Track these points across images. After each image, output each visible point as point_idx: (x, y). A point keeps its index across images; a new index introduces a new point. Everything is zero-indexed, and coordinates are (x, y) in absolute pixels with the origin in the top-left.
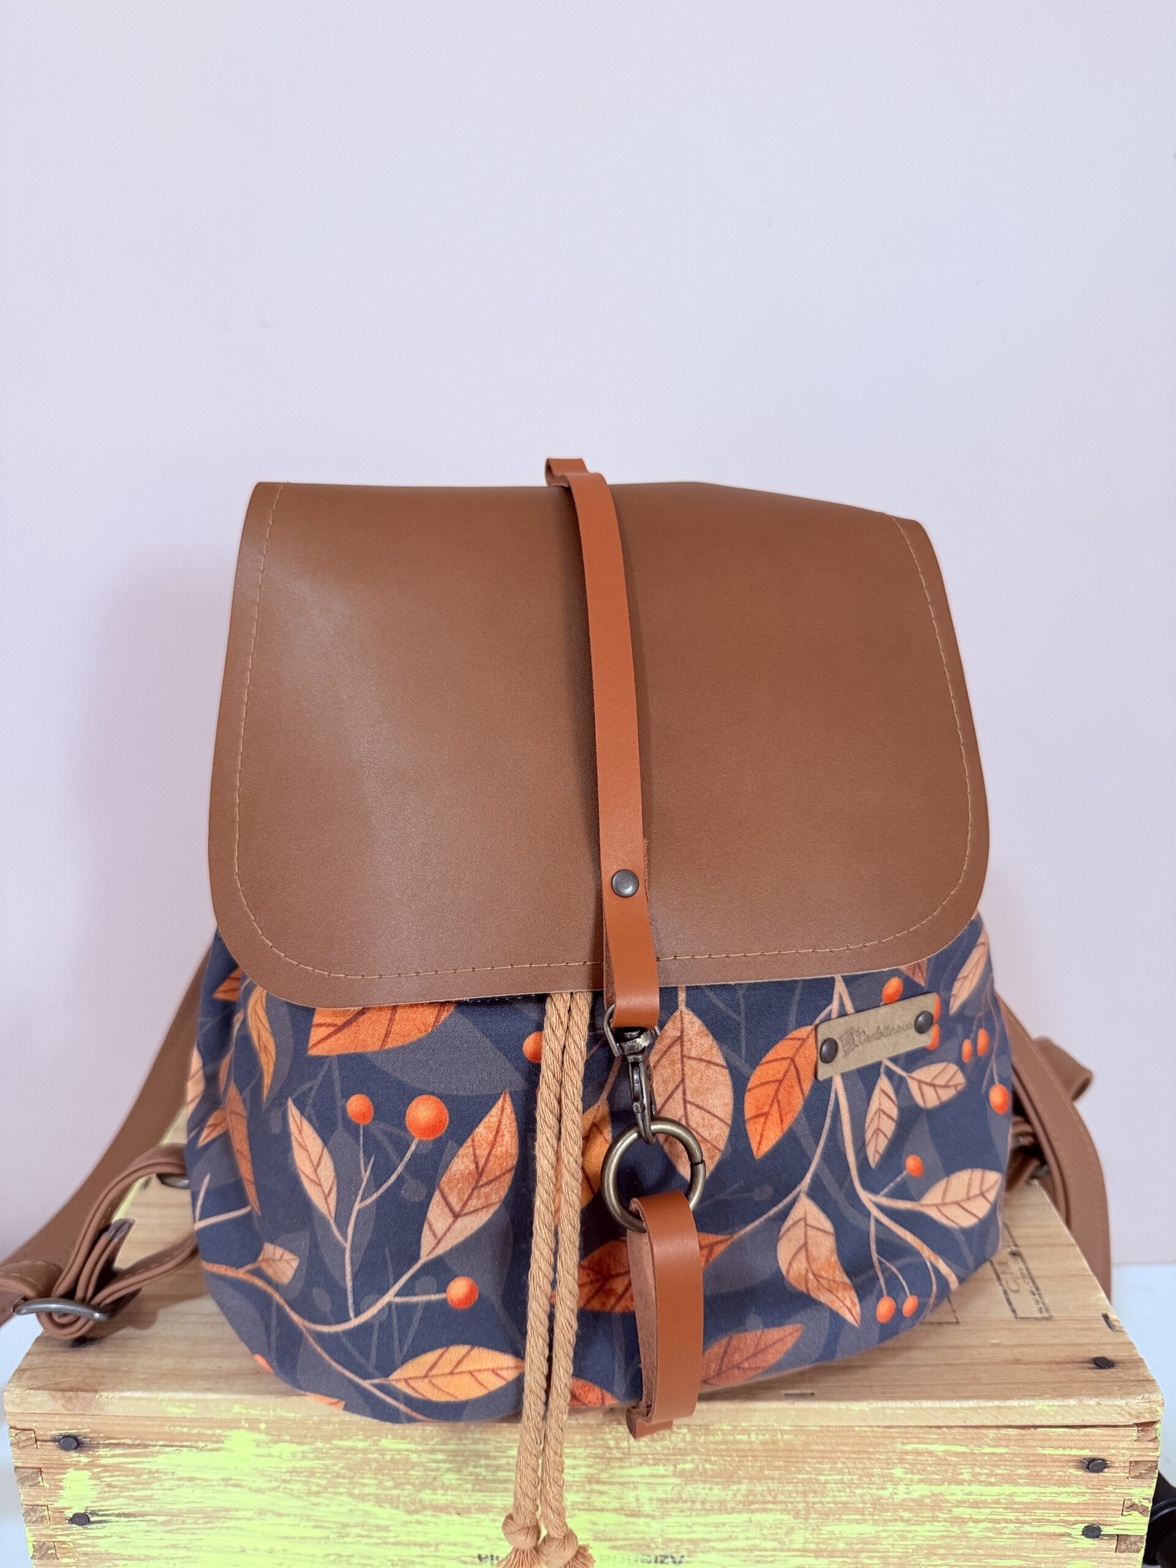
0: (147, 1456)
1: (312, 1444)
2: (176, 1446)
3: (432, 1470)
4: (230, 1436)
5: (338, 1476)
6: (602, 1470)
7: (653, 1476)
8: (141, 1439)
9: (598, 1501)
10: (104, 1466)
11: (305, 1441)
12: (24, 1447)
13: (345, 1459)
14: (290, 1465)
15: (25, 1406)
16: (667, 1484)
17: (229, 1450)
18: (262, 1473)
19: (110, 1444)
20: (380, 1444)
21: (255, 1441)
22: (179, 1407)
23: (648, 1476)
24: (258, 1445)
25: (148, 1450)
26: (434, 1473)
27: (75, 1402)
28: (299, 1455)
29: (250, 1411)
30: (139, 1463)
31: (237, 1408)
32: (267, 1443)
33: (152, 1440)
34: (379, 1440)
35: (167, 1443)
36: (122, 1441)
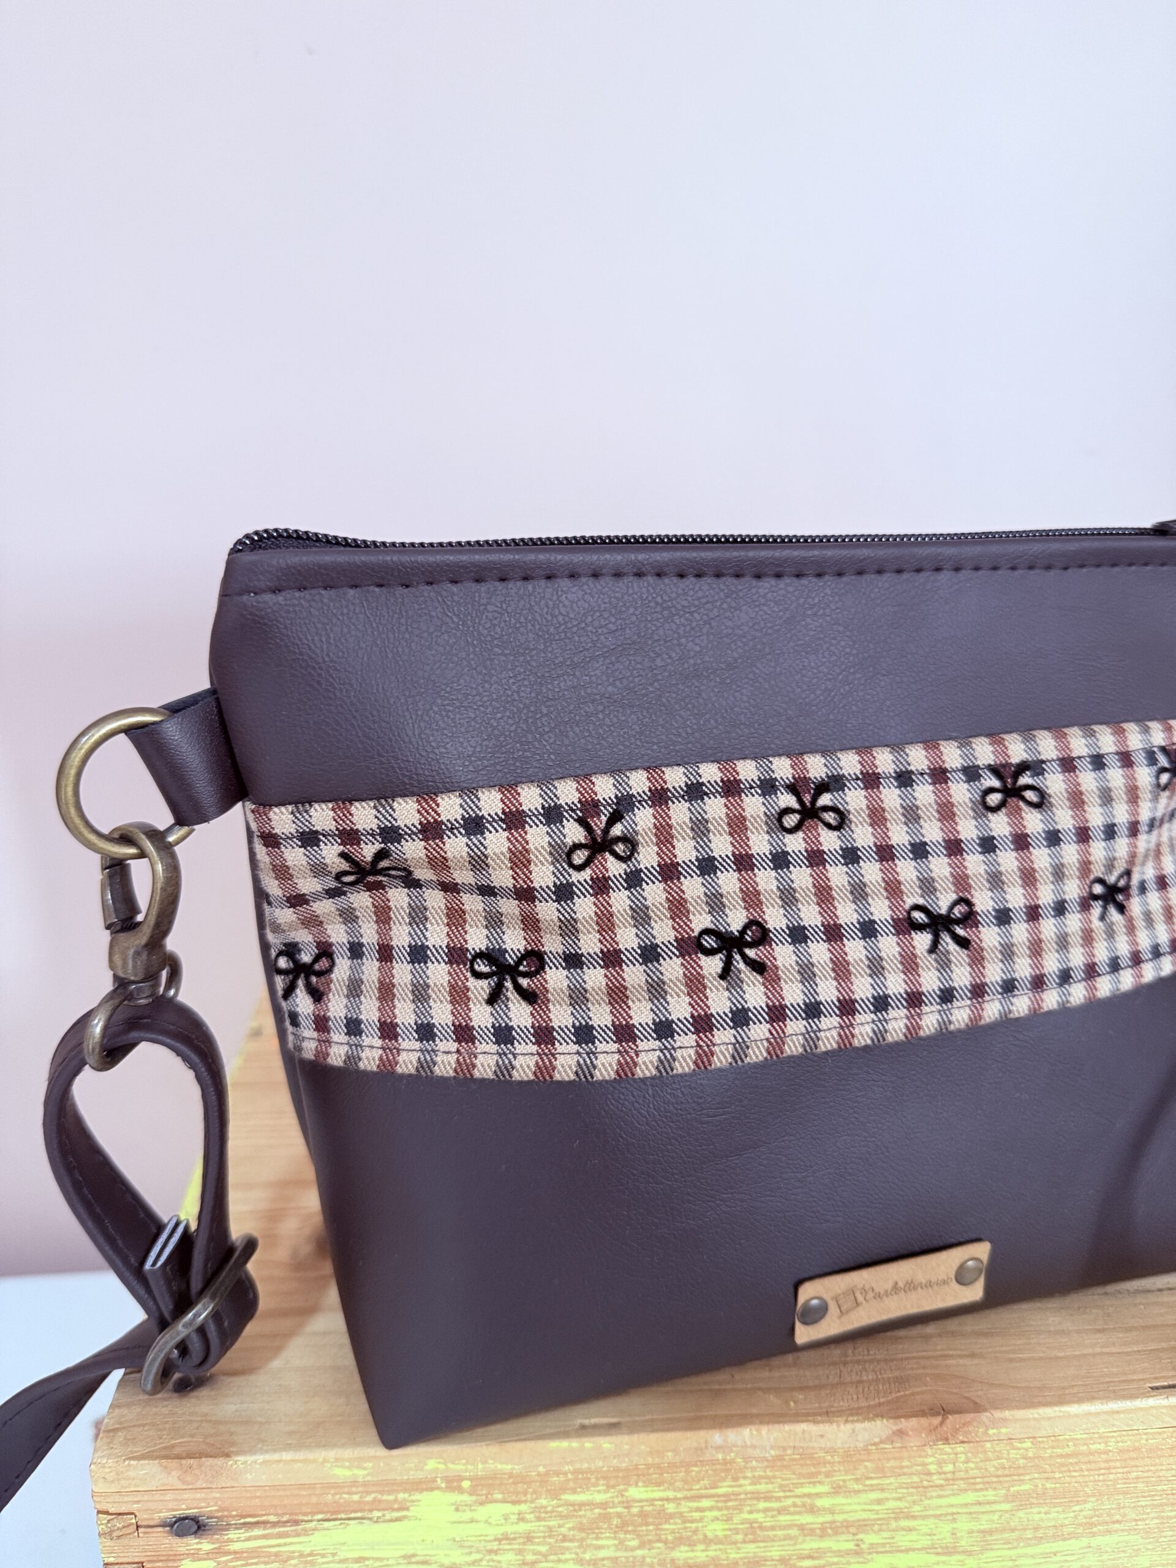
0: (298, 1535)
1: (532, 1502)
2: (341, 1519)
3: (692, 1522)
4: (418, 1501)
5: (565, 1539)
6: (914, 1502)
7: (979, 1503)
8: (290, 1514)
9: (903, 1540)
10: (235, 1552)
11: (523, 1498)
12: (119, 1537)
13: (576, 1517)
14: (499, 1531)
15: (123, 1482)
16: (993, 1512)
17: (416, 1519)
18: (460, 1544)
19: (244, 1524)
20: (626, 1494)
21: (452, 1504)
22: (349, 1468)
23: (974, 1504)
24: (457, 1510)
25: (299, 1527)
26: (694, 1525)
27: (197, 1472)
28: (514, 1518)
29: (451, 1466)
30: (285, 1544)
31: (431, 1464)
32: (471, 1506)
33: (305, 1514)
34: (626, 1490)
35: (328, 1516)
36: (264, 1518)
